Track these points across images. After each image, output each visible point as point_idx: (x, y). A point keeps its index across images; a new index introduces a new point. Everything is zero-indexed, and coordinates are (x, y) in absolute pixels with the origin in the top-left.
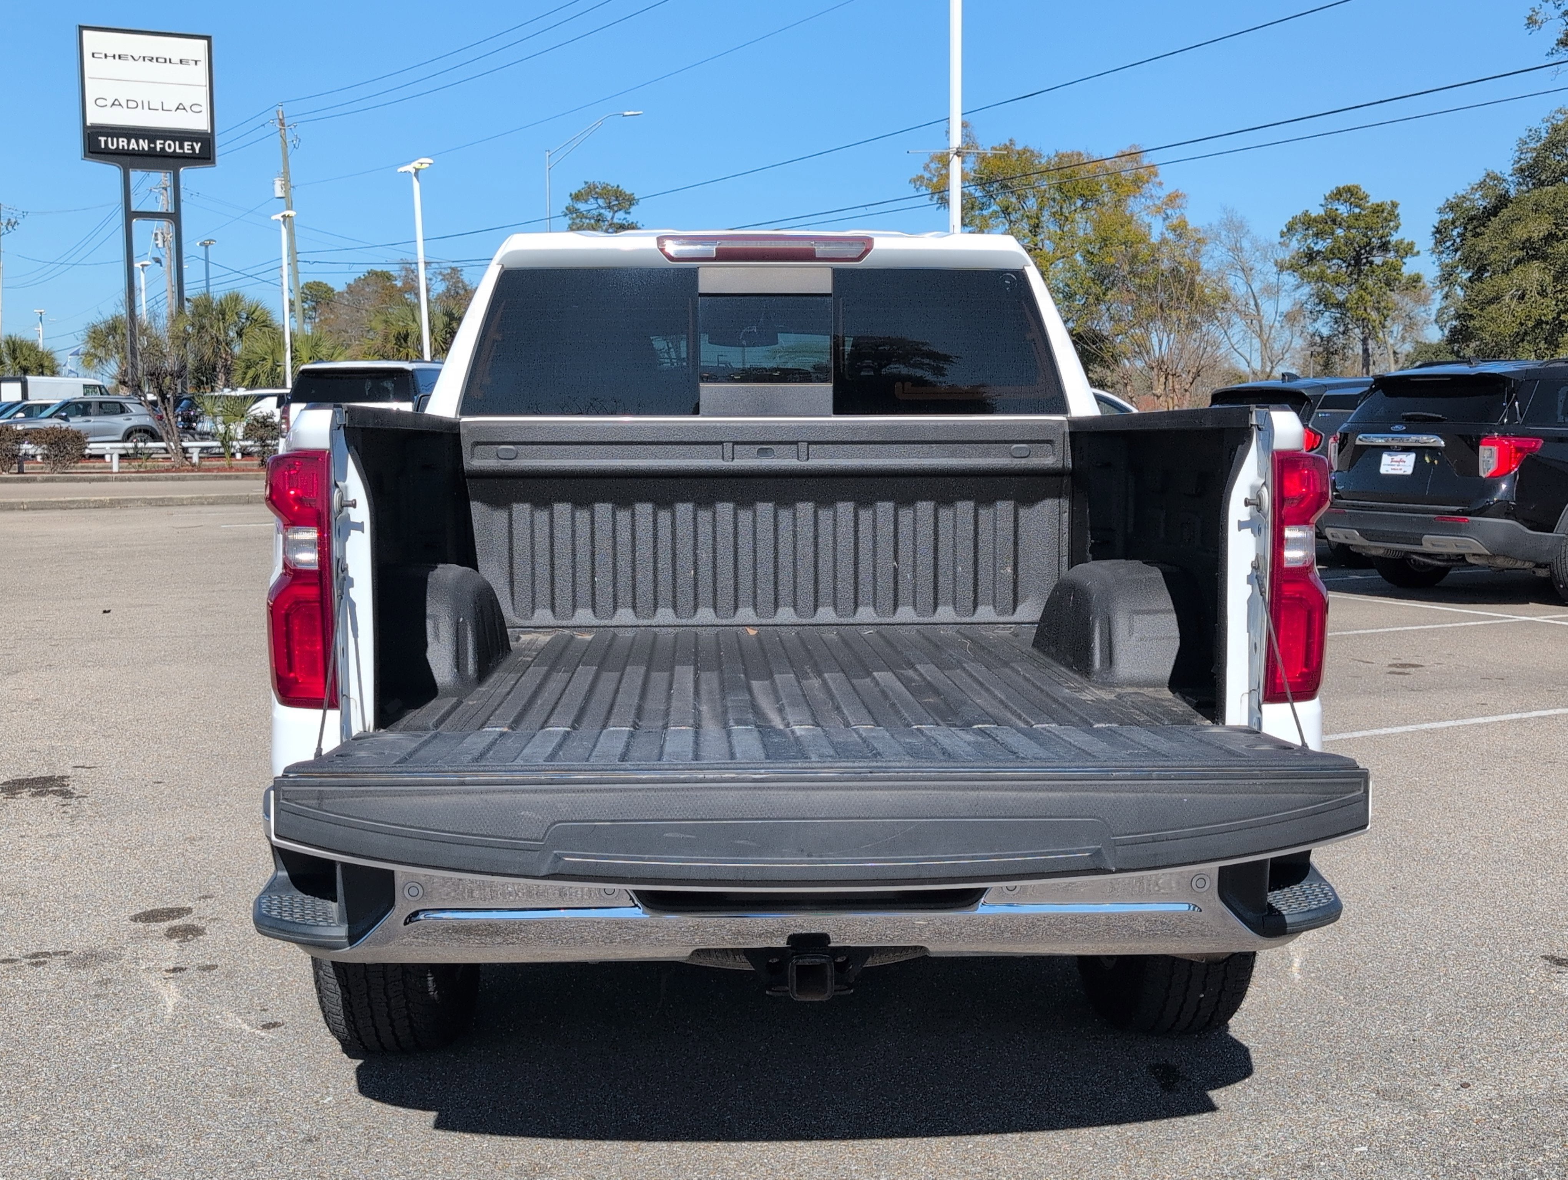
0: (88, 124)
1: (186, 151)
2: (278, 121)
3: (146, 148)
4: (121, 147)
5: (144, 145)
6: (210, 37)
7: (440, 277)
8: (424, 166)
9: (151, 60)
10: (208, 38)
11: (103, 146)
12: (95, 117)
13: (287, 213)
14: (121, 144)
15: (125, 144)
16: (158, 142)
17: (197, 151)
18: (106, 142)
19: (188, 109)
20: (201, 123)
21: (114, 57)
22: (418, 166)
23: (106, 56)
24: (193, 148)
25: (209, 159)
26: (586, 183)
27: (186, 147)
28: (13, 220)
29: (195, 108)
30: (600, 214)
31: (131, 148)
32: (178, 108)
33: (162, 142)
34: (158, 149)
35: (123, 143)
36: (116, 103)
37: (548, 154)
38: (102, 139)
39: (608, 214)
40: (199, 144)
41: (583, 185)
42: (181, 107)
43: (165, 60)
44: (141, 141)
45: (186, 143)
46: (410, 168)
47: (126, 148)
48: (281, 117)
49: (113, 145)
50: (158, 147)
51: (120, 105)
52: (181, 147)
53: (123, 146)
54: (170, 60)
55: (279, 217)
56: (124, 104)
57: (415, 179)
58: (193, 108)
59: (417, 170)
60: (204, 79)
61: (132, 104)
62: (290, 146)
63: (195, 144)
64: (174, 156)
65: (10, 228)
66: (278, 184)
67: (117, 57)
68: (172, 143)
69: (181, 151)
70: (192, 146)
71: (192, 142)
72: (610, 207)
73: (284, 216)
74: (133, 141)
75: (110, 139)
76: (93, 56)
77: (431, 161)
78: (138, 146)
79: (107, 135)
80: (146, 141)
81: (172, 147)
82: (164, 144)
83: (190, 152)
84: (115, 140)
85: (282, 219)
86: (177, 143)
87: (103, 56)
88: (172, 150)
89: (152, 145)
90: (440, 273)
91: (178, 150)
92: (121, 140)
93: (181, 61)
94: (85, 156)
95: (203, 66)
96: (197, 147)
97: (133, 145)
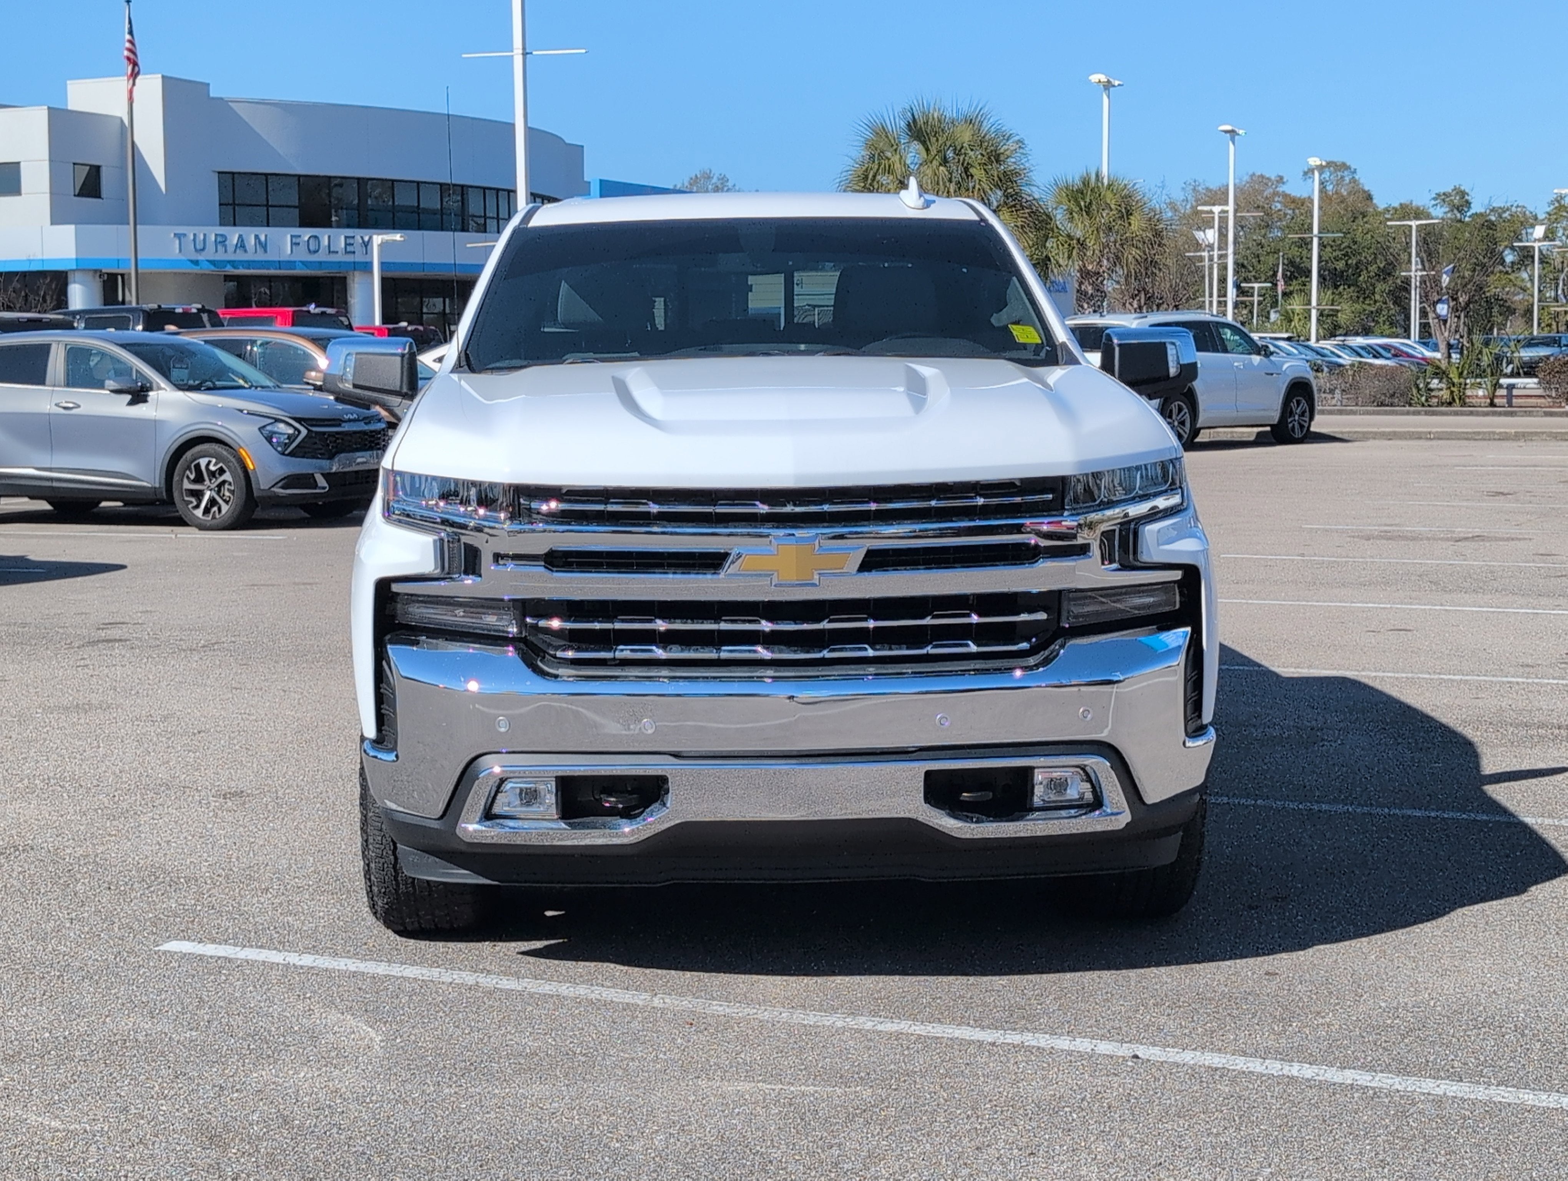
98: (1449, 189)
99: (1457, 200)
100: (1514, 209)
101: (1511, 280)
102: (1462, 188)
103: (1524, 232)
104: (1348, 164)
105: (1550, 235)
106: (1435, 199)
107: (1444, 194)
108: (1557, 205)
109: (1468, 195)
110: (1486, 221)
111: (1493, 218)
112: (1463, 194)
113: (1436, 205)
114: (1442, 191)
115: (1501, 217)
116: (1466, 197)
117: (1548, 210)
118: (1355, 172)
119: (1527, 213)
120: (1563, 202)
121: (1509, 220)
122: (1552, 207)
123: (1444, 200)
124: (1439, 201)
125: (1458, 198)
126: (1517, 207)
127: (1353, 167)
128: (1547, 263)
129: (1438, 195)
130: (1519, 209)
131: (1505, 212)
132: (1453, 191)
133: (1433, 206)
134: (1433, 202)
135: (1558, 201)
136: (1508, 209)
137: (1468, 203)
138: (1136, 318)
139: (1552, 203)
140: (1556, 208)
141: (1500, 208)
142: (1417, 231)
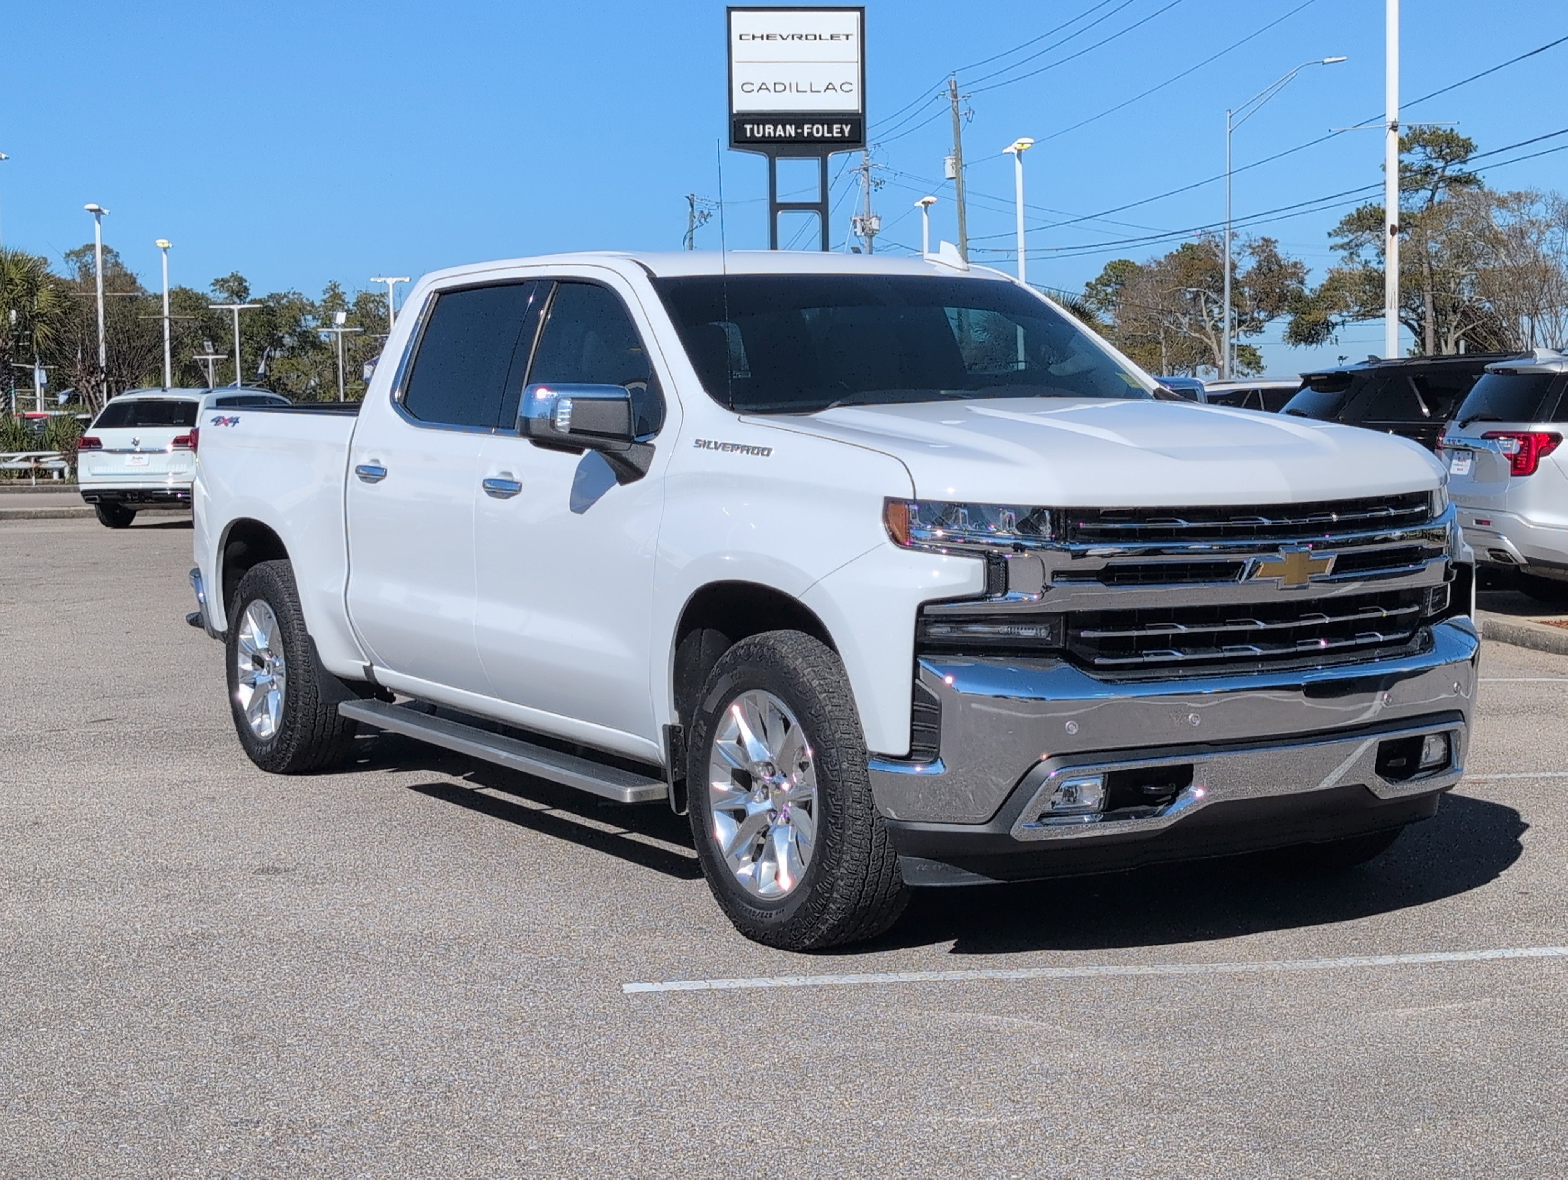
0: (734, 112)
1: (835, 135)
2: (950, 92)
3: (793, 134)
4: (767, 135)
5: (791, 130)
6: (863, 8)
7: (1250, 251)
8: (1026, 146)
9: (800, 38)
10: (861, 9)
11: (748, 134)
12: (743, 103)
13: (927, 199)
14: (767, 131)
15: (771, 131)
16: (806, 127)
17: (847, 134)
18: (752, 130)
19: (838, 88)
20: (850, 103)
21: (762, 37)
22: (1019, 147)
23: (754, 37)
24: (842, 131)
25: (860, 142)
26: (1410, 128)
27: (835, 131)
28: (706, 212)
29: (845, 87)
30: (1429, 166)
31: (777, 134)
32: (827, 88)
33: (810, 126)
34: (806, 134)
35: (769, 129)
36: (764, 87)
37: (1229, 114)
38: (748, 127)
39: (1438, 164)
40: (849, 126)
41: (1407, 131)
42: (830, 86)
43: (815, 36)
44: (788, 127)
45: (835, 126)
46: (1011, 149)
47: (772, 135)
48: (953, 88)
49: (759, 133)
50: (806, 131)
51: (767, 89)
52: (830, 131)
53: (769, 133)
54: (820, 36)
55: (919, 204)
56: (771, 88)
57: (1017, 161)
58: (843, 87)
59: (1019, 151)
60: (856, 55)
61: (779, 87)
62: (963, 119)
63: (844, 126)
64: (823, 140)
65: (703, 220)
66: (949, 162)
67: (765, 37)
68: (820, 127)
69: (830, 135)
70: (842, 129)
71: (842, 124)
72: (1441, 156)
73: (924, 203)
74: (780, 127)
75: (756, 127)
76: (741, 38)
77: (1032, 141)
78: (785, 132)
79: (752, 123)
80: (793, 127)
81: (820, 131)
82: (812, 129)
83: (840, 135)
84: (761, 127)
85: (923, 206)
86: (826, 127)
87: (751, 37)
88: (820, 134)
89: (799, 131)
90: (1250, 246)
91: (826, 135)
92: (767, 127)
93: (832, 37)
94: (730, 146)
95: (855, 40)
96: (847, 129)
97: (780, 131)
98: (227, 275)
99: (235, 286)
100: (291, 296)
101: (293, 365)
102: (240, 274)
103: (302, 318)
104: (110, 247)
105: (328, 322)
106: (213, 284)
107: (222, 280)
108: (332, 293)
109: (246, 281)
110: (266, 307)
111: (272, 304)
112: (241, 281)
113: (215, 290)
114: (220, 278)
115: (279, 304)
116: (244, 284)
117: (324, 297)
118: (117, 255)
119: (304, 300)
120: (337, 291)
121: (287, 307)
122: (327, 295)
123: (222, 286)
124: (218, 287)
125: (236, 284)
126: (294, 293)
127: (115, 250)
128: (326, 349)
129: (217, 281)
130: (296, 296)
131: (283, 298)
132: (231, 277)
133: (212, 291)
134: (212, 288)
135: (333, 290)
136: (285, 296)
137: (246, 289)
138: (202, 393)
139: (325, 292)
140: (331, 296)
141: (278, 295)
142: (240, 315)
